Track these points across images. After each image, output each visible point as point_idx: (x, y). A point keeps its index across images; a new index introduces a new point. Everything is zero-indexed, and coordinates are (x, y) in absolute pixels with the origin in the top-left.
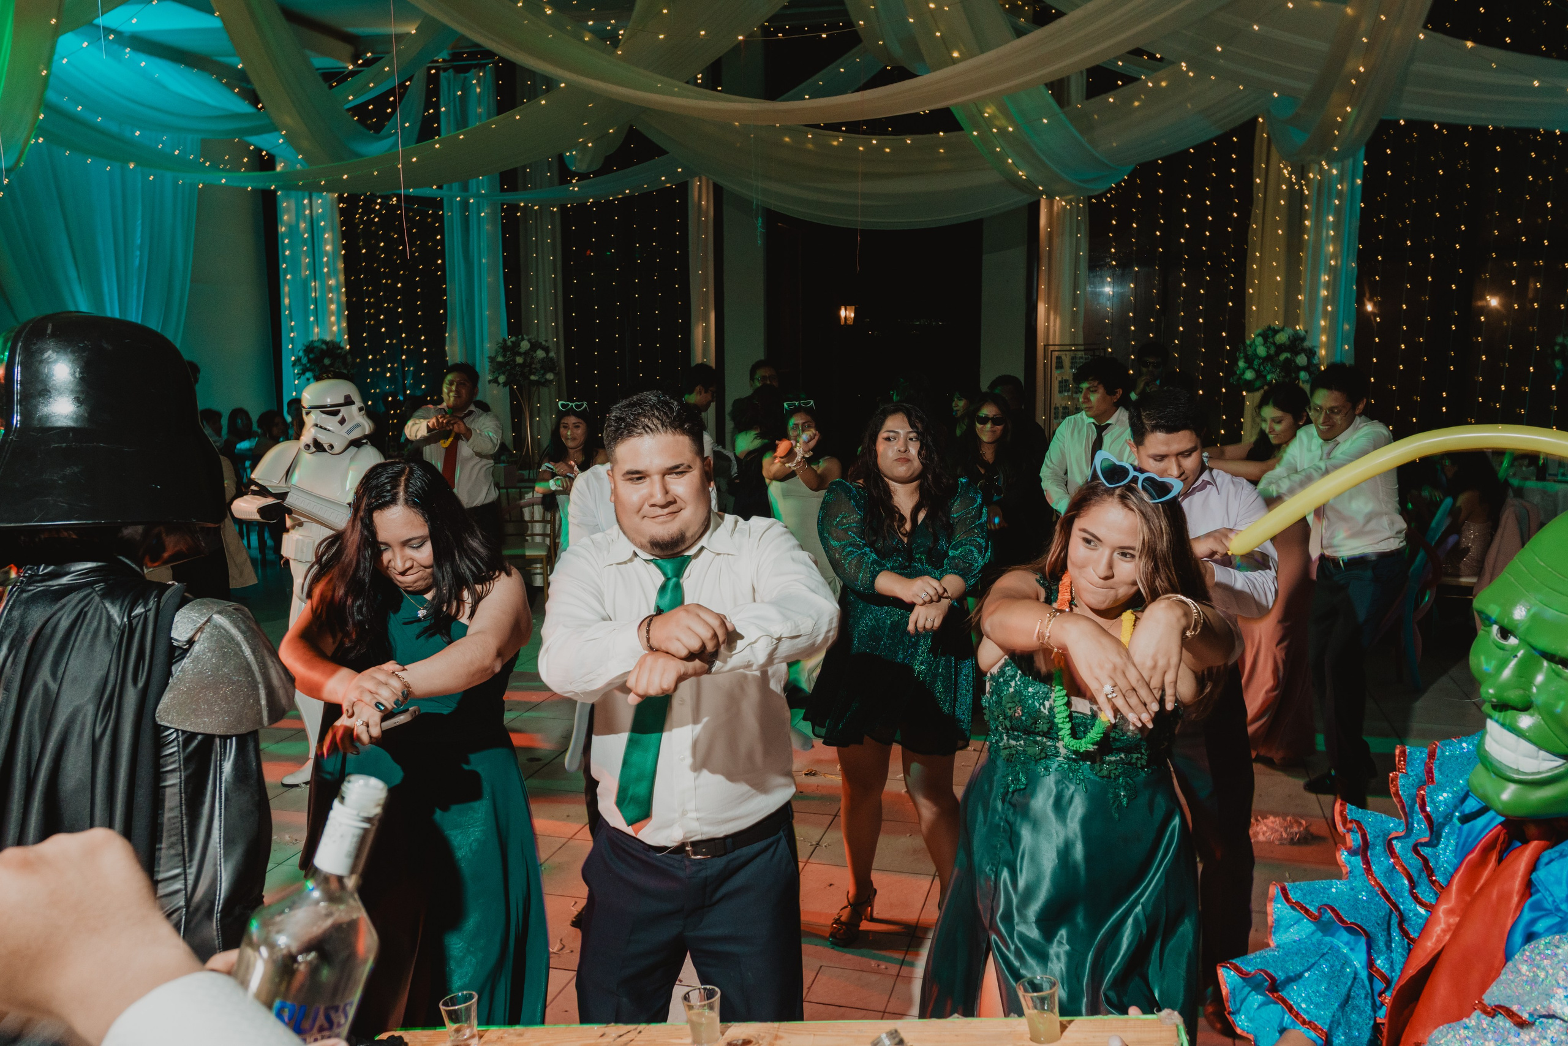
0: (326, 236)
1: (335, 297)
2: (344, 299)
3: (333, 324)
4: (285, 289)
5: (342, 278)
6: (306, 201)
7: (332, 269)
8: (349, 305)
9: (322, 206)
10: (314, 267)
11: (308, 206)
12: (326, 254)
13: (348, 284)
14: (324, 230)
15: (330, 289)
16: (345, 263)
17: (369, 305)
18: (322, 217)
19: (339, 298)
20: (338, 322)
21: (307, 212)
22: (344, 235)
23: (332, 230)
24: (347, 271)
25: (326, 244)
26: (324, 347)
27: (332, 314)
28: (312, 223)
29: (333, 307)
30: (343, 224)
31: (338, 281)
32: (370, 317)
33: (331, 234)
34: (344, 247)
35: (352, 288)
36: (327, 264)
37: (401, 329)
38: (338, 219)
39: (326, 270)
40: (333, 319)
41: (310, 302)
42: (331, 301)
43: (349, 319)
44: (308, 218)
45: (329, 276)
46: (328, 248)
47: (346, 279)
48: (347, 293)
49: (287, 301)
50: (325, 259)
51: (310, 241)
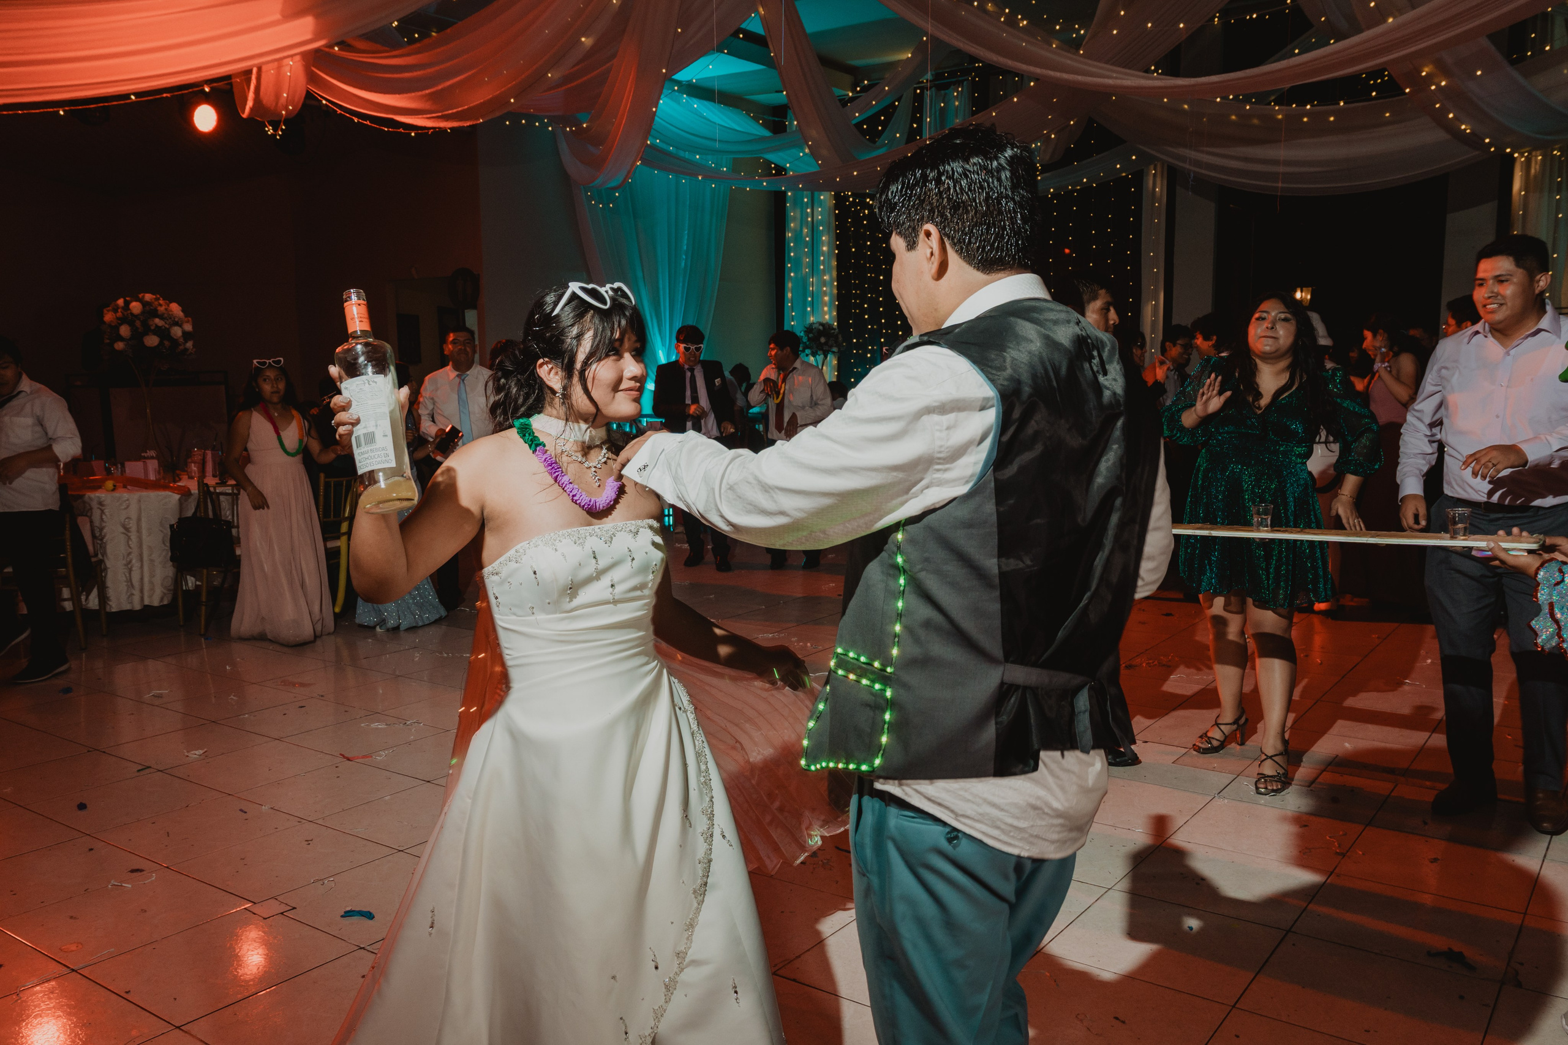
0: (824, 238)
1: (828, 291)
2: (835, 291)
3: (825, 313)
4: (789, 285)
5: (835, 274)
6: (809, 210)
7: (826, 265)
8: (839, 297)
9: (821, 213)
10: (813, 266)
11: (810, 215)
12: (823, 254)
13: (839, 279)
14: (822, 233)
15: (824, 283)
16: (837, 262)
17: (856, 296)
18: (821, 223)
19: (831, 290)
20: (830, 312)
21: (809, 219)
22: (838, 237)
23: (829, 233)
24: (839, 268)
25: (823, 246)
26: (821, 328)
27: (826, 304)
28: (813, 228)
29: (826, 298)
30: (837, 227)
31: (831, 276)
32: (856, 306)
33: (827, 236)
34: (838, 247)
35: (843, 282)
36: (823, 263)
37: (881, 315)
38: (833, 223)
39: (822, 267)
40: (826, 309)
41: (808, 294)
42: (825, 293)
43: (839, 309)
44: (810, 225)
45: (824, 272)
46: (825, 248)
47: (838, 275)
48: (838, 287)
49: (790, 295)
50: (822, 258)
51: (810, 243)
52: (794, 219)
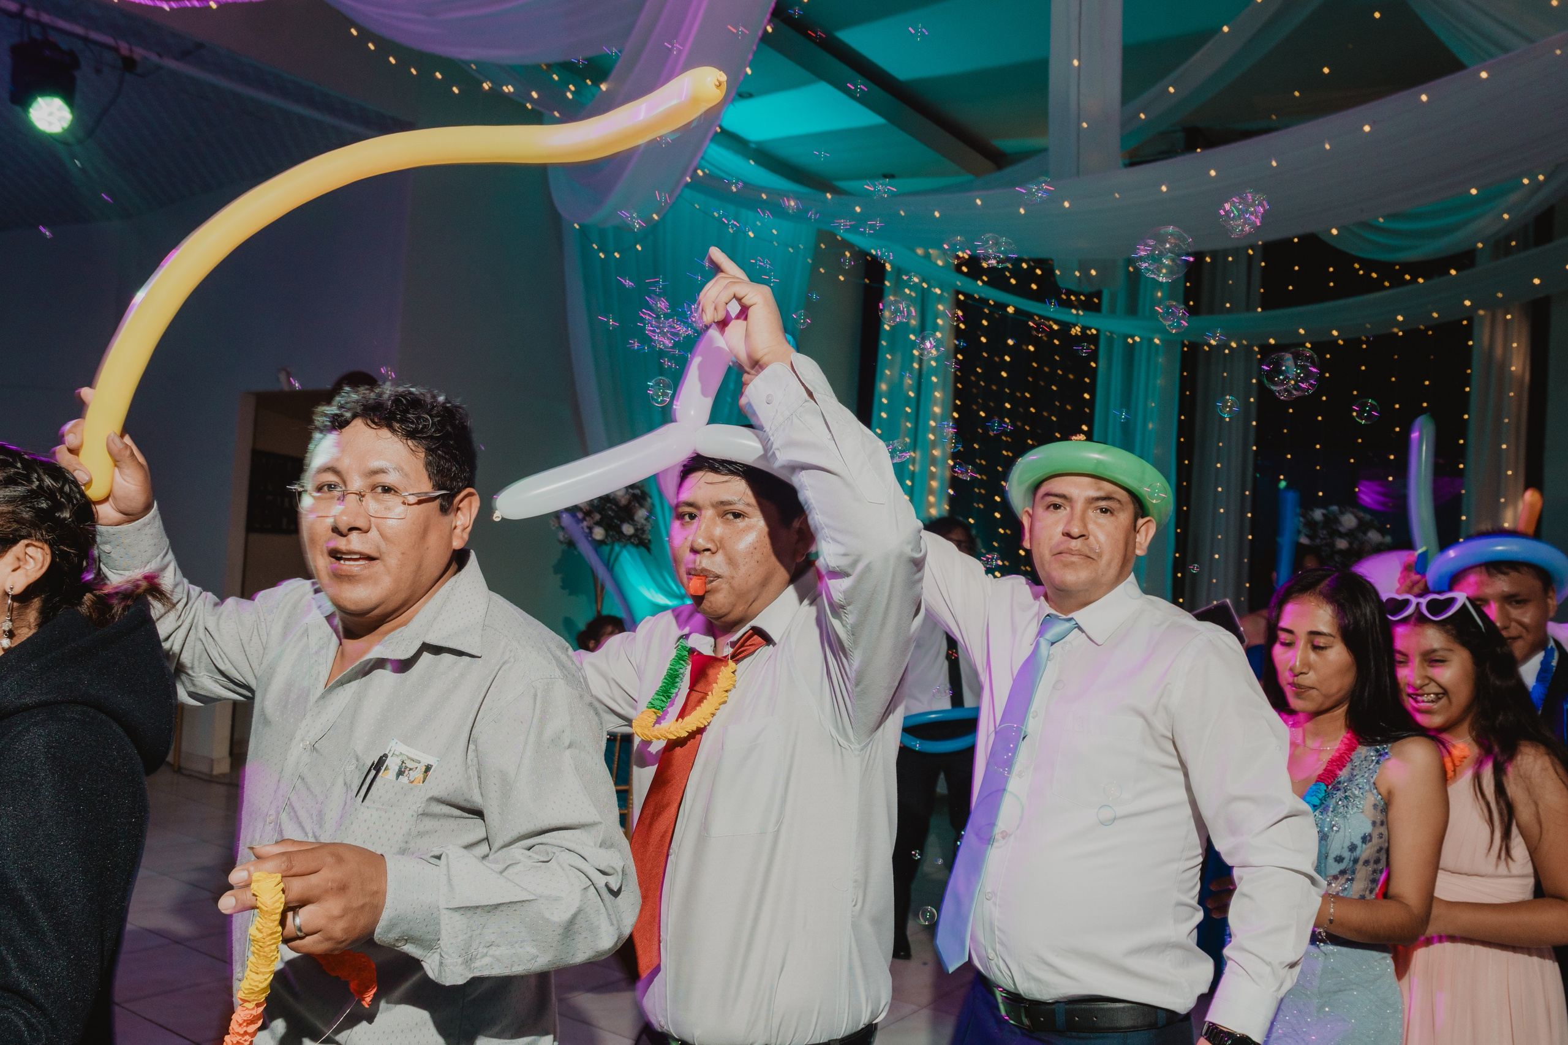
0: (937, 394)
1: (938, 473)
2: (949, 474)
3: (931, 505)
5: (950, 447)
7: (938, 434)
8: (954, 483)
9: (935, 358)
11: (917, 359)
12: (934, 417)
13: (956, 456)
14: (935, 387)
15: (933, 461)
16: (956, 431)
18: (934, 372)
19: (943, 473)
21: (916, 366)
22: (958, 393)
23: (944, 389)
24: (958, 439)
25: (935, 404)
27: (931, 492)
28: (920, 379)
29: (935, 484)
30: (957, 379)
31: (944, 451)
33: (942, 392)
34: (956, 408)
36: (933, 430)
38: (952, 374)
39: (931, 437)
42: (933, 476)
43: (952, 501)
44: (916, 373)
45: (934, 444)
46: (937, 410)
47: (954, 449)
48: (954, 468)
50: (933, 423)
51: (914, 403)
52: (891, 364)
